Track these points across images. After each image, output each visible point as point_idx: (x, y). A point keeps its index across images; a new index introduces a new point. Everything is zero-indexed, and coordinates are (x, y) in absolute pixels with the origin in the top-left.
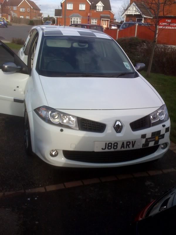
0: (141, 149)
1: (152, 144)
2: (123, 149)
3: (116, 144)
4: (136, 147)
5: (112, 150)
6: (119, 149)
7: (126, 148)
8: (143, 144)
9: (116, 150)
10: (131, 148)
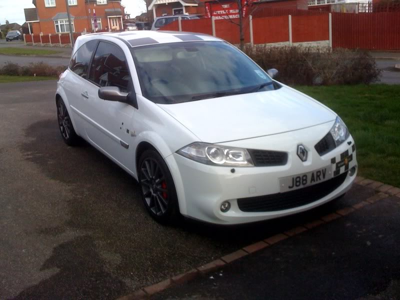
0: (332, 179)
1: (342, 170)
2: (314, 183)
3: (304, 178)
4: (327, 178)
5: (302, 186)
6: (309, 183)
7: (317, 180)
8: (334, 172)
9: (306, 186)
10: (322, 180)
